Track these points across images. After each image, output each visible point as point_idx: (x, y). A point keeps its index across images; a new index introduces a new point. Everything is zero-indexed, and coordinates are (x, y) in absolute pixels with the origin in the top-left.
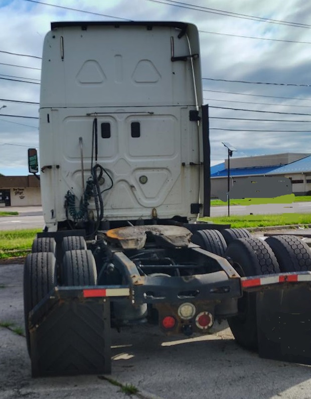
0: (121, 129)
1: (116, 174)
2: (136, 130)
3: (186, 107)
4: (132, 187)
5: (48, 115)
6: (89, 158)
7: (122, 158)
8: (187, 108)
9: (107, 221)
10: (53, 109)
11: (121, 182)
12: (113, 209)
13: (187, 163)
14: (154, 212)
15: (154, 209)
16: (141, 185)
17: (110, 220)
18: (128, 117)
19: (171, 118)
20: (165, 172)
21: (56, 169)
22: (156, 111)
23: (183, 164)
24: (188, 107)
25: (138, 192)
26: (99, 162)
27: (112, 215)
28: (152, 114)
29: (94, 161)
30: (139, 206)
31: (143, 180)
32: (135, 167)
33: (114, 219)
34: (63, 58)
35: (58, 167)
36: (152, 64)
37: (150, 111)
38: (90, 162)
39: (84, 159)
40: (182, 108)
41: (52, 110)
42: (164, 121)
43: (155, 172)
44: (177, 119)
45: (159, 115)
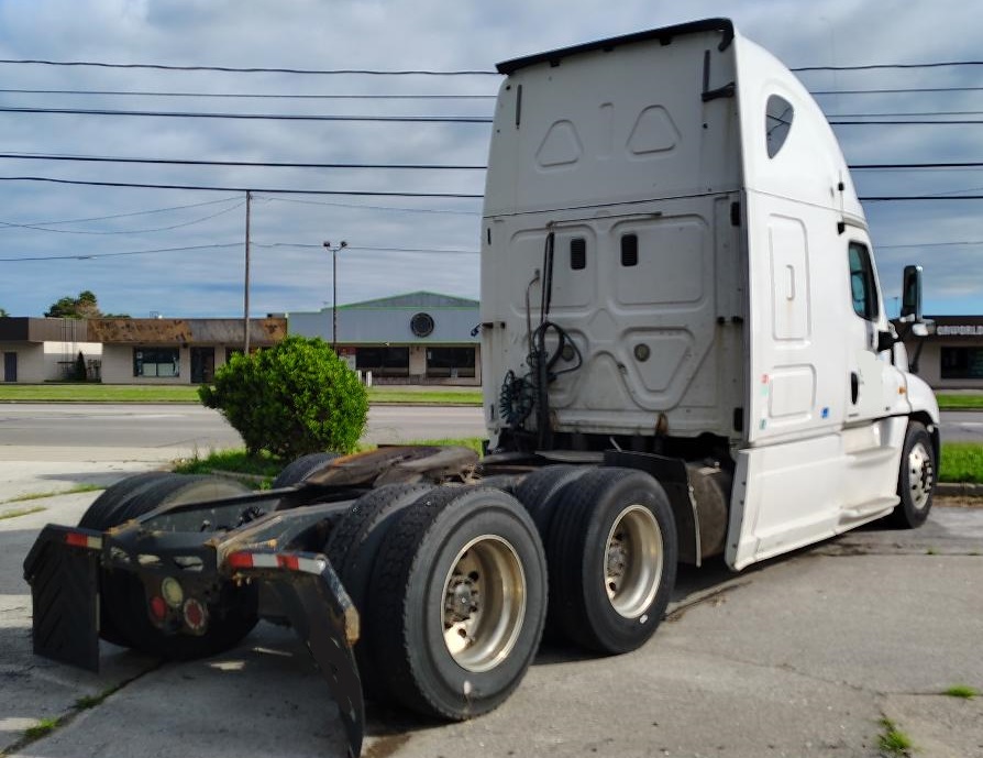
0: (604, 252)
1: (592, 340)
2: (629, 251)
3: (724, 195)
4: (621, 366)
5: (489, 231)
6: (538, 308)
7: (603, 309)
8: (727, 198)
9: (578, 433)
10: (497, 218)
11: (601, 357)
12: (590, 410)
13: (728, 319)
14: (663, 421)
15: (662, 416)
16: (638, 363)
17: (584, 430)
18: (616, 225)
19: (694, 223)
20: (683, 337)
21: (500, 329)
22: (667, 209)
23: (721, 321)
24: (731, 195)
25: (632, 377)
26: (553, 316)
27: (586, 422)
28: (657, 216)
29: (545, 315)
30: (636, 408)
31: (642, 353)
32: (626, 327)
33: (591, 431)
34: (518, 124)
35: (503, 325)
36: (667, 112)
37: (654, 211)
38: (539, 316)
39: (532, 311)
40: (717, 199)
41: (496, 221)
42: (681, 229)
43: (665, 337)
44: (707, 224)
45: (672, 217)
